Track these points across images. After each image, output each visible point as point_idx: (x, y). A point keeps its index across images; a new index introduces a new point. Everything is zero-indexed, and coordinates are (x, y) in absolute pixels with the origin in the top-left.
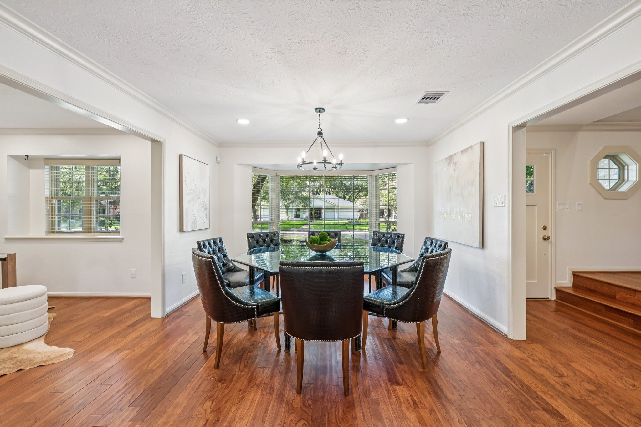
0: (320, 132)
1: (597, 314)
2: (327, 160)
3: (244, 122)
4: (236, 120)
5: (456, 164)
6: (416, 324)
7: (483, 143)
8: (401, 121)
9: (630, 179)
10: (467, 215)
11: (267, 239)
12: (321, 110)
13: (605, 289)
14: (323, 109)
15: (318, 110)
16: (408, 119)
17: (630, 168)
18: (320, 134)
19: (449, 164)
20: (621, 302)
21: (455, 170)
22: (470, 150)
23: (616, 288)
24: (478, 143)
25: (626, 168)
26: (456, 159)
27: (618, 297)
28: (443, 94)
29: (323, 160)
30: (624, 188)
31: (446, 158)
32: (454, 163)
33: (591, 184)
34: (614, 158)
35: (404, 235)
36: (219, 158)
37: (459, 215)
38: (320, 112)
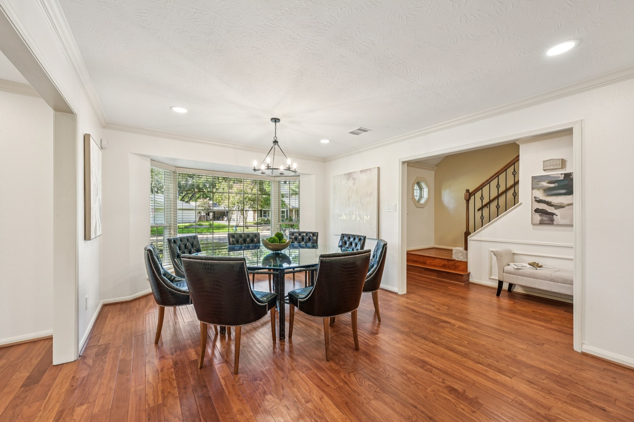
0: (276, 140)
1: (421, 274)
2: (291, 168)
3: (180, 110)
4: (171, 108)
5: (355, 180)
6: (371, 293)
7: (379, 168)
8: (325, 141)
9: (424, 196)
10: (366, 217)
11: (188, 244)
12: (277, 120)
13: (421, 259)
14: (279, 120)
15: (274, 120)
16: (330, 141)
17: (424, 190)
18: (276, 142)
19: (348, 179)
20: (429, 265)
21: (354, 184)
22: (368, 171)
23: (427, 258)
24: (376, 168)
25: (422, 190)
26: (355, 176)
27: (427, 263)
28: (368, 131)
29: (287, 168)
30: (423, 201)
31: (345, 174)
32: (353, 179)
33: (412, 198)
34: (418, 184)
35: (318, 233)
36: (104, 143)
37: (358, 217)
38: (275, 122)
